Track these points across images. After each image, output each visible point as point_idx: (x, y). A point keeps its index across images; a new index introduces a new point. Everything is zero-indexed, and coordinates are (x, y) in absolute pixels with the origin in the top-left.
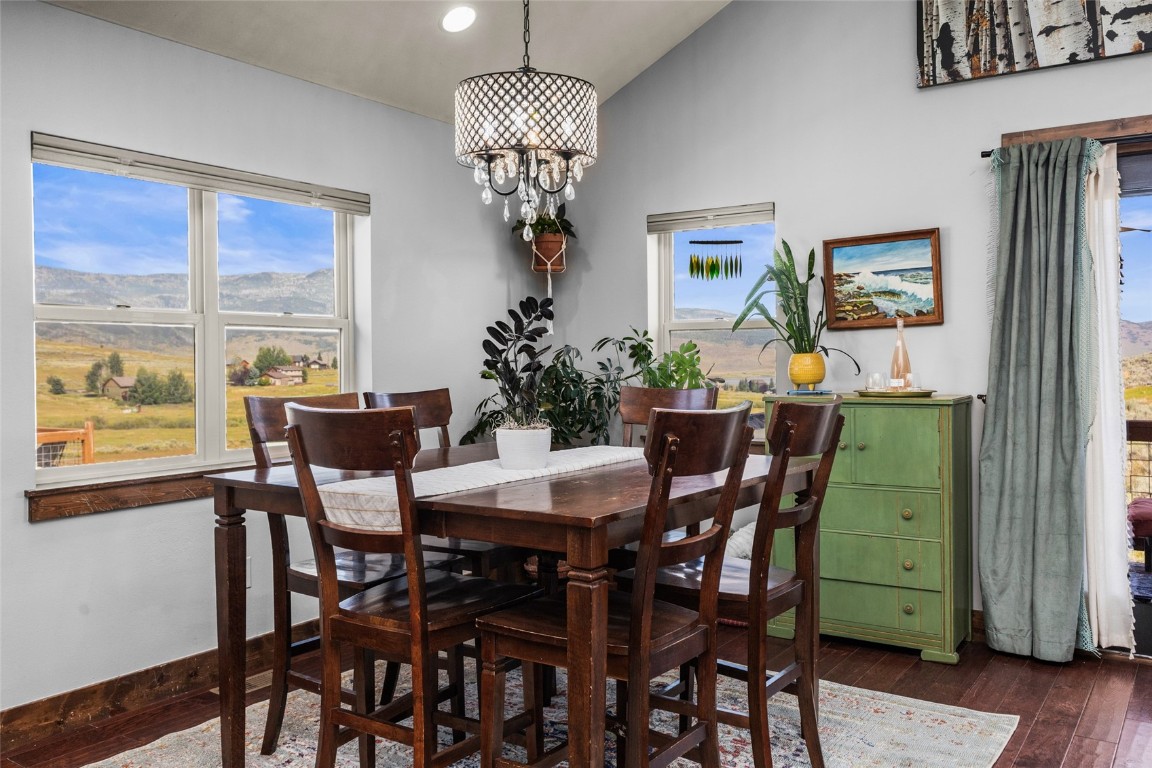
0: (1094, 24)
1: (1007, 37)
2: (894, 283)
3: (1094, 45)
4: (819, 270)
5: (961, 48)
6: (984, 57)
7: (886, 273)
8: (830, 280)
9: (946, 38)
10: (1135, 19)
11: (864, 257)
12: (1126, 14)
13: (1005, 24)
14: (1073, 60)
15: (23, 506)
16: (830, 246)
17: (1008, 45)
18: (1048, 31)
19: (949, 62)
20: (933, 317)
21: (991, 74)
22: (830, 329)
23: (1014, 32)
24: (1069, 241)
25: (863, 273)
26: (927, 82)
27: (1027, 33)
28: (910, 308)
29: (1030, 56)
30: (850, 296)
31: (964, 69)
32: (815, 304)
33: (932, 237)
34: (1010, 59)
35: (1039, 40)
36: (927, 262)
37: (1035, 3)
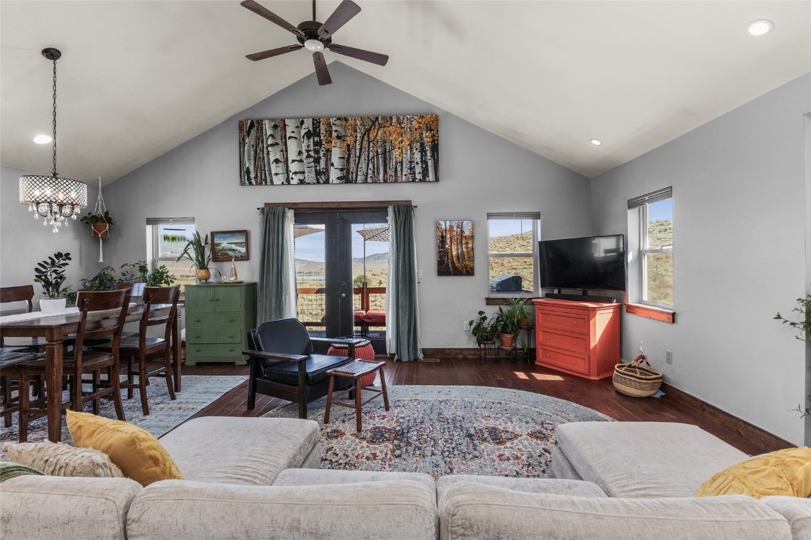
0: (288, 174)
1: (265, 174)
2: (234, 247)
3: (288, 181)
4: (209, 241)
5: (252, 175)
6: (259, 179)
7: (231, 243)
8: (213, 245)
9: (248, 172)
10: (298, 175)
11: (224, 238)
12: (295, 173)
13: (265, 170)
14: (283, 183)
16: (213, 234)
17: (265, 176)
18: (276, 174)
19: (249, 179)
20: (246, 257)
21: (261, 184)
22: (213, 261)
23: (267, 173)
24: (280, 237)
25: (224, 243)
26: (242, 184)
27: (270, 174)
28: (238, 255)
29: (271, 181)
30: (220, 250)
31: (253, 182)
32: (208, 253)
33: (245, 233)
34: (266, 180)
35: (274, 177)
36: (243, 240)
37: (273, 166)
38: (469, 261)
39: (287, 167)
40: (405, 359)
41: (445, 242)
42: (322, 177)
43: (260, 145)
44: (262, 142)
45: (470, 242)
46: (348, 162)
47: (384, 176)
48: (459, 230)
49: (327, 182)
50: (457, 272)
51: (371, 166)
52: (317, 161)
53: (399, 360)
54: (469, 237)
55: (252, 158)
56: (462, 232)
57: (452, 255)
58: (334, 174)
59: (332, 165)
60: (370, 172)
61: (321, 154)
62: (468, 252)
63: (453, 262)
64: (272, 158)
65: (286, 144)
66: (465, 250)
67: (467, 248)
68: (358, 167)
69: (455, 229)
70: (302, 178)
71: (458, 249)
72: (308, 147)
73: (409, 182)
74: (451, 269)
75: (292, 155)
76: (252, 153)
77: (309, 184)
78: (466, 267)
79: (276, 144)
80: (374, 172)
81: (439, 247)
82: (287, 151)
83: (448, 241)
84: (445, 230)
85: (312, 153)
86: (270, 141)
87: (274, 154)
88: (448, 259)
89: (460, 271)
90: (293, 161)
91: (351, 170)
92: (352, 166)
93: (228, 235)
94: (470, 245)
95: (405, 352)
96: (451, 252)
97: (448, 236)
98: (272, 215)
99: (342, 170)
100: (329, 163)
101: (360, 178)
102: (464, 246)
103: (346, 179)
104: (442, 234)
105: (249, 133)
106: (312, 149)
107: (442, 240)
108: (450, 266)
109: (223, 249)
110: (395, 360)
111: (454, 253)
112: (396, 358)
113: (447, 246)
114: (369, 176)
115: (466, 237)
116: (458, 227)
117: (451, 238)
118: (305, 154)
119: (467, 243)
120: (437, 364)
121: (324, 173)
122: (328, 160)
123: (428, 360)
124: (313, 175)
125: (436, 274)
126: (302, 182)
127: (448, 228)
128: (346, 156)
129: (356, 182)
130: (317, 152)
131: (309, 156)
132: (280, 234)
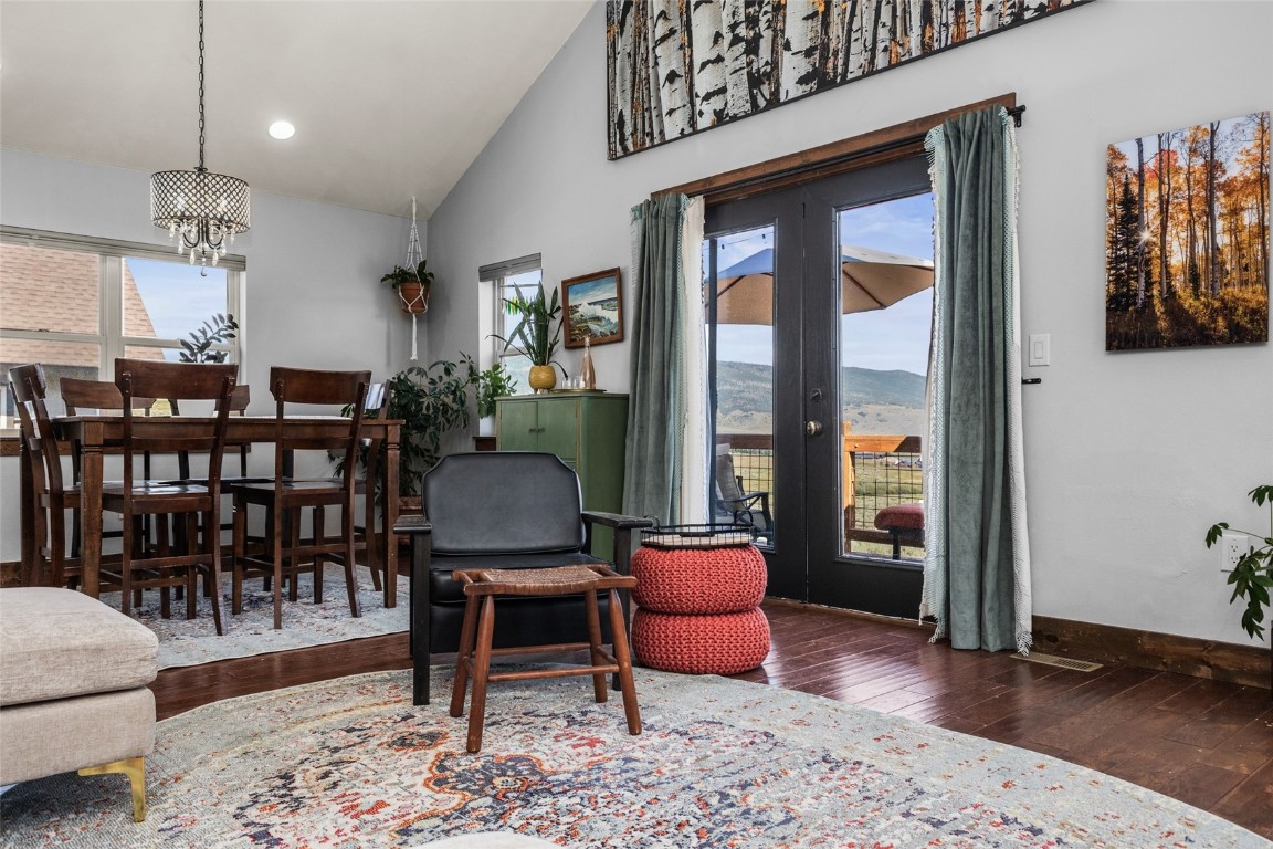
0: (693, 105)
1: (650, 118)
2: (599, 311)
3: (692, 122)
4: (560, 303)
5: (628, 130)
6: (639, 135)
7: (595, 303)
8: (569, 310)
9: (621, 124)
10: (712, 100)
11: (584, 292)
12: (708, 97)
13: (649, 109)
14: (683, 135)
16: (564, 283)
17: (651, 126)
18: (670, 112)
19: (623, 140)
20: (617, 337)
21: (640, 149)
22: (566, 346)
23: (654, 113)
24: (669, 272)
25: (585, 304)
26: (613, 157)
27: (659, 116)
28: (606, 329)
29: (662, 132)
30: (578, 322)
31: (630, 145)
33: (615, 274)
34: (651, 134)
35: (666, 119)
36: (614, 295)
37: (665, 92)
38: (1244, 283)
39: (691, 86)
40: (965, 639)
41: (1137, 218)
42: (764, 93)
43: (642, 50)
44: (646, 39)
45: (1251, 202)
46: (826, 24)
47: (923, 35)
48: (1199, 162)
49: (774, 102)
50: (1189, 334)
51: (886, 16)
52: (752, 48)
53: (945, 641)
54: (1247, 182)
55: (628, 85)
56: (1213, 167)
57: (1166, 265)
58: (792, 68)
59: (787, 46)
60: (883, 33)
61: (763, 25)
62: (1238, 247)
63: (1170, 296)
64: (663, 73)
65: (688, 26)
66: (1223, 240)
67: (1234, 231)
68: (850, 30)
69: (1182, 162)
70: (719, 106)
71: (1193, 239)
72: (734, 14)
73: (1003, 29)
74: (1163, 324)
75: (702, 51)
76: (628, 71)
77: (735, 118)
78: (1227, 309)
79: (672, 32)
80: (893, 32)
81: (1114, 242)
82: (690, 45)
83: (1151, 214)
84: (1140, 175)
85: (742, 31)
86: (661, 30)
87: (668, 58)
88: (1149, 285)
89: (1203, 328)
90: (704, 66)
91: (832, 46)
92: (836, 30)
93: (590, 284)
94: (1249, 218)
95: (965, 617)
96: (1164, 257)
97: (1152, 195)
98: (658, 217)
99: (809, 53)
100: (781, 44)
101: (857, 61)
102: (1220, 224)
103: (821, 80)
104: (1127, 190)
105: (622, 24)
106: (742, 18)
107: (1127, 213)
108: (1159, 309)
109: (583, 320)
110: (932, 640)
111: (1177, 259)
112: (939, 631)
113: (1146, 236)
114: (881, 46)
115: (1229, 189)
116: (1193, 152)
117: (1164, 203)
118: (728, 37)
119: (1235, 211)
120: (1086, 676)
121: (768, 75)
122: (778, 32)
123: (1049, 660)
124: (744, 90)
125: (1103, 344)
126: (721, 119)
127: (1151, 164)
128: (821, 9)
129: (845, 81)
130: (752, 21)
131: (736, 40)
132: (669, 264)
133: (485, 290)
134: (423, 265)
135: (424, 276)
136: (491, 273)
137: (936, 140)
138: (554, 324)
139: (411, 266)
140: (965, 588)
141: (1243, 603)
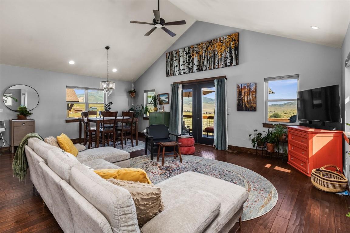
0: (180, 71)
1: (173, 72)
2: (165, 99)
3: (180, 73)
4: (158, 97)
5: (170, 73)
6: (171, 74)
8: (159, 99)
9: (168, 72)
11: (162, 96)
12: (182, 70)
13: (173, 70)
14: (178, 74)
15: (65, 121)
16: (159, 95)
18: (176, 71)
19: (169, 74)
20: (168, 103)
21: (172, 75)
22: (159, 104)
25: (162, 98)
26: (167, 76)
27: (175, 71)
28: (166, 102)
29: (175, 74)
31: (170, 75)
33: (168, 94)
34: (173, 74)
35: (176, 72)
36: (167, 97)
37: (176, 68)
38: (254, 104)
39: (180, 68)
40: (219, 149)
41: (241, 94)
42: (191, 70)
43: (172, 61)
44: (172, 60)
45: (254, 94)
46: (200, 62)
47: (214, 66)
48: (248, 88)
49: (192, 72)
50: (247, 109)
51: (208, 63)
52: (189, 64)
53: (217, 149)
54: (254, 91)
55: (170, 66)
56: (250, 89)
57: (244, 101)
58: (195, 68)
59: (194, 64)
60: (208, 65)
61: (191, 61)
62: (253, 99)
63: (245, 104)
64: (175, 65)
65: (179, 59)
66: (251, 98)
67: (252, 97)
68: (203, 64)
69: (246, 88)
70: (184, 71)
71: (248, 98)
72: (186, 59)
73: (224, 67)
74: (244, 108)
75: (181, 63)
76: (170, 64)
77: (186, 73)
78: (252, 107)
79: (177, 59)
80: (209, 65)
81: (238, 97)
82: (180, 62)
83: (243, 94)
84: (241, 89)
85: (188, 61)
86: (175, 59)
87: (176, 63)
88: (243, 103)
89: (249, 109)
90: (182, 65)
91: (201, 66)
92: (202, 64)
93: (163, 95)
94: (254, 96)
95: (219, 146)
96: (244, 99)
97: (243, 91)
98: (175, 87)
99: (197, 66)
100: (193, 64)
101: (204, 68)
102: (251, 96)
103: (199, 70)
104: (240, 90)
105: (169, 57)
106: (188, 59)
107: (240, 93)
108: (244, 106)
109: (162, 100)
110: (215, 149)
111: (246, 100)
112: (216, 147)
113: (242, 97)
114: (208, 67)
115: (252, 92)
116: (248, 87)
117: (244, 93)
118: (185, 62)
119: (253, 95)
120: (234, 153)
121: (192, 68)
122: (193, 62)
123: (230, 151)
124: (188, 70)
125: (237, 110)
126: (184, 73)
127: (243, 87)
128: (199, 60)
129: (203, 70)
130: (189, 60)
131: (187, 62)
132: (177, 94)
133: (145, 94)
134: (134, 90)
135: (135, 91)
136: (146, 91)
137: (215, 81)
138: (157, 101)
139: (132, 90)
140: (220, 142)
141: (253, 144)
